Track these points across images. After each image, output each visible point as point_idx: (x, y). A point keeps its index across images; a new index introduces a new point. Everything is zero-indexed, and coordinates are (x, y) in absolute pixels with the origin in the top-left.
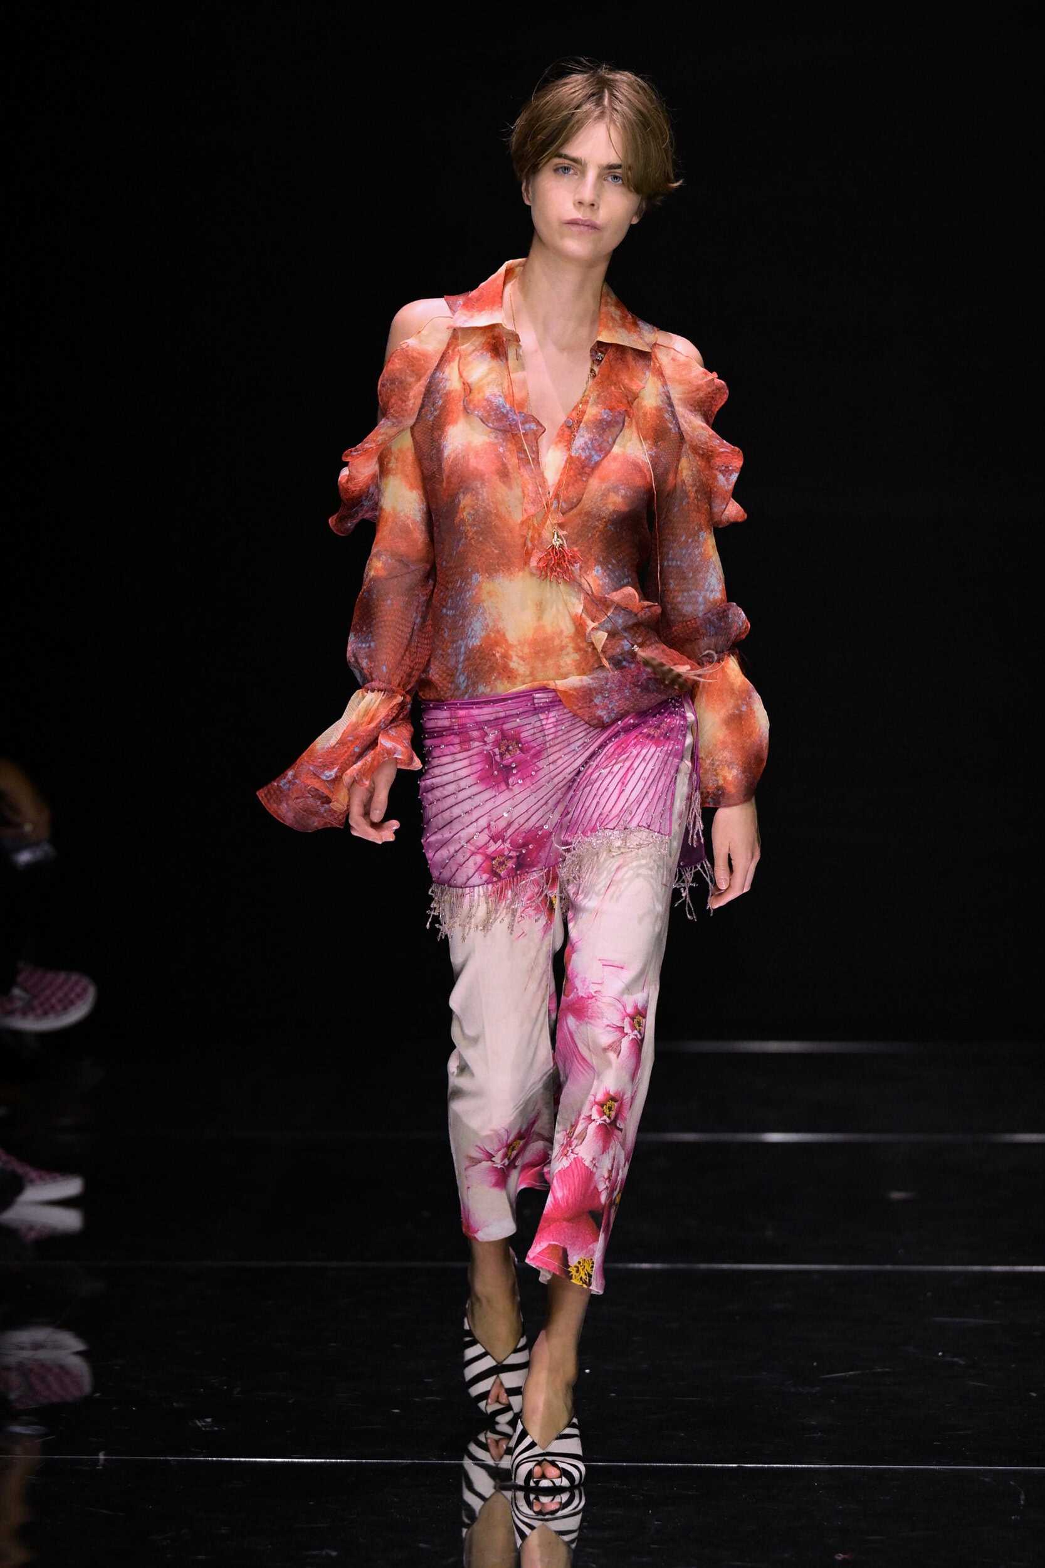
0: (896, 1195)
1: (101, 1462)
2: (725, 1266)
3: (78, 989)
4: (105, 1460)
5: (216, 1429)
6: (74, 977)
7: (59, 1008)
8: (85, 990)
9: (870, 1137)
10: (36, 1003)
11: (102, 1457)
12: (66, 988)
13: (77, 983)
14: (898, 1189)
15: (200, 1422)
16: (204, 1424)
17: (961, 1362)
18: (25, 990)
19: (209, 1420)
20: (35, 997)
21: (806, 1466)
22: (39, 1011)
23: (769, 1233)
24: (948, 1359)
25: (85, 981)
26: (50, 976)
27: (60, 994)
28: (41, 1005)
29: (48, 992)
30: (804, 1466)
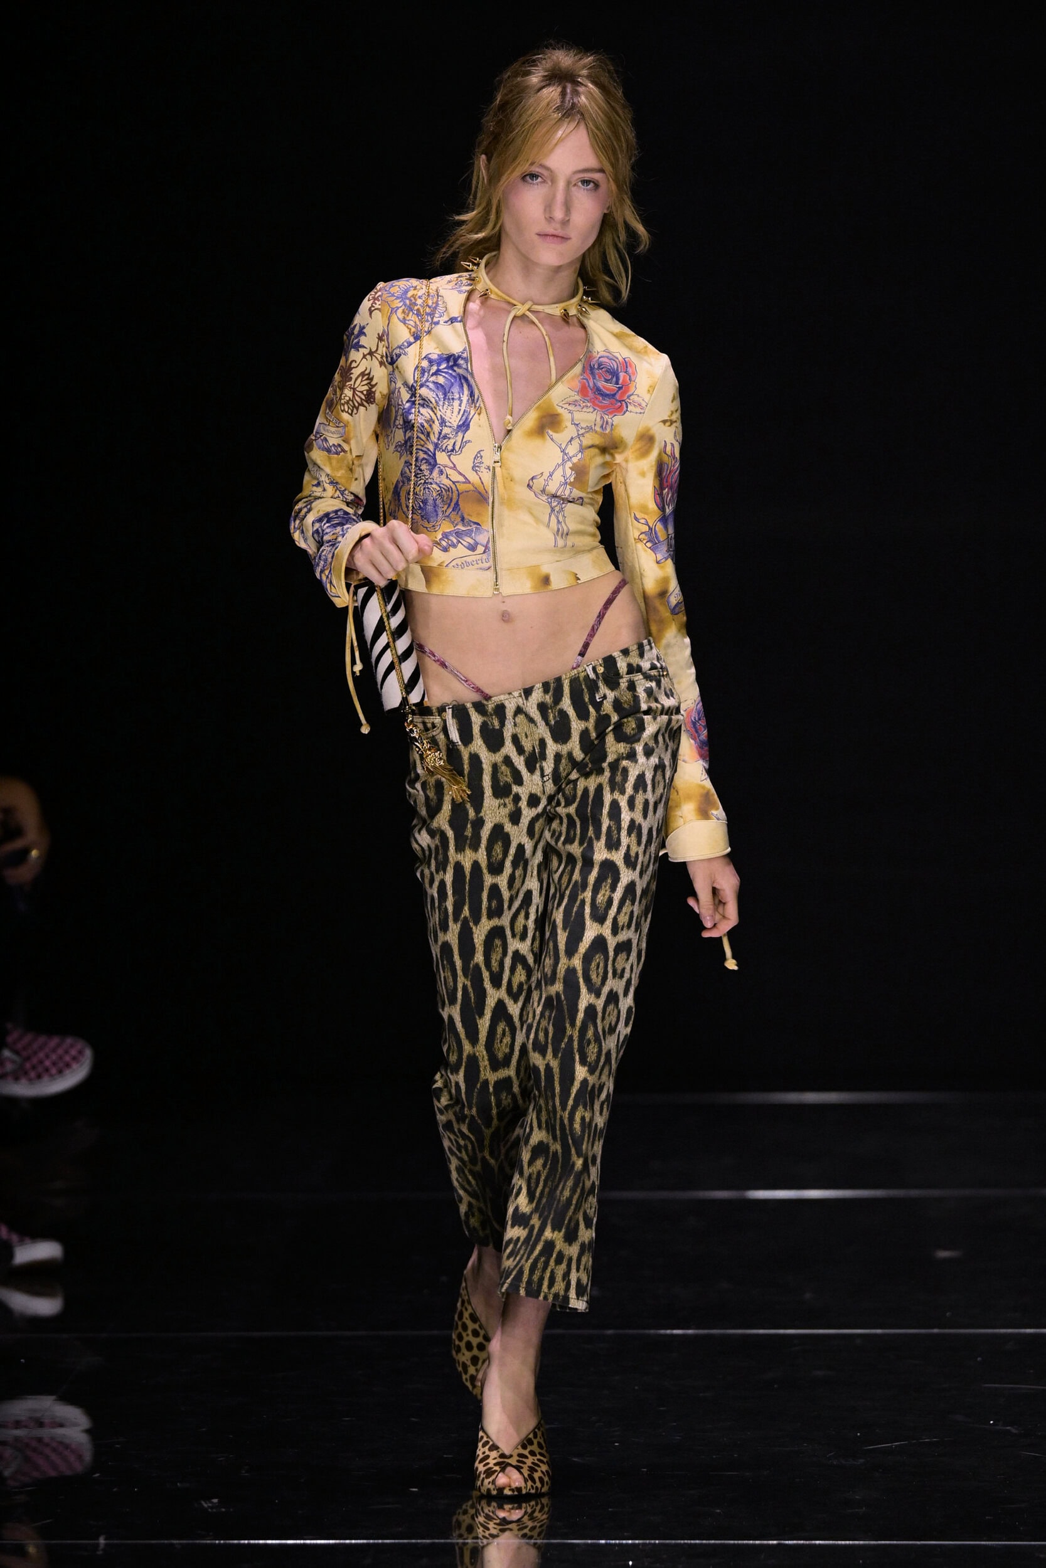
0: (943, 1254)
1: (102, 1546)
2: (761, 1331)
3: (73, 1052)
4: (106, 1545)
5: (223, 1510)
6: (69, 1041)
7: (54, 1071)
8: (81, 1052)
9: (914, 1193)
10: (28, 1065)
11: (102, 1541)
12: (60, 1051)
13: (72, 1046)
14: (945, 1249)
15: (206, 1503)
16: (210, 1505)
17: (1014, 1431)
18: (17, 1052)
19: (215, 1501)
20: (28, 1058)
21: (851, 1542)
22: (33, 1074)
23: (808, 1296)
24: (1000, 1427)
25: (80, 1044)
26: (42, 1039)
27: (54, 1057)
28: (34, 1068)
29: (41, 1055)
30: (848, 1542)
